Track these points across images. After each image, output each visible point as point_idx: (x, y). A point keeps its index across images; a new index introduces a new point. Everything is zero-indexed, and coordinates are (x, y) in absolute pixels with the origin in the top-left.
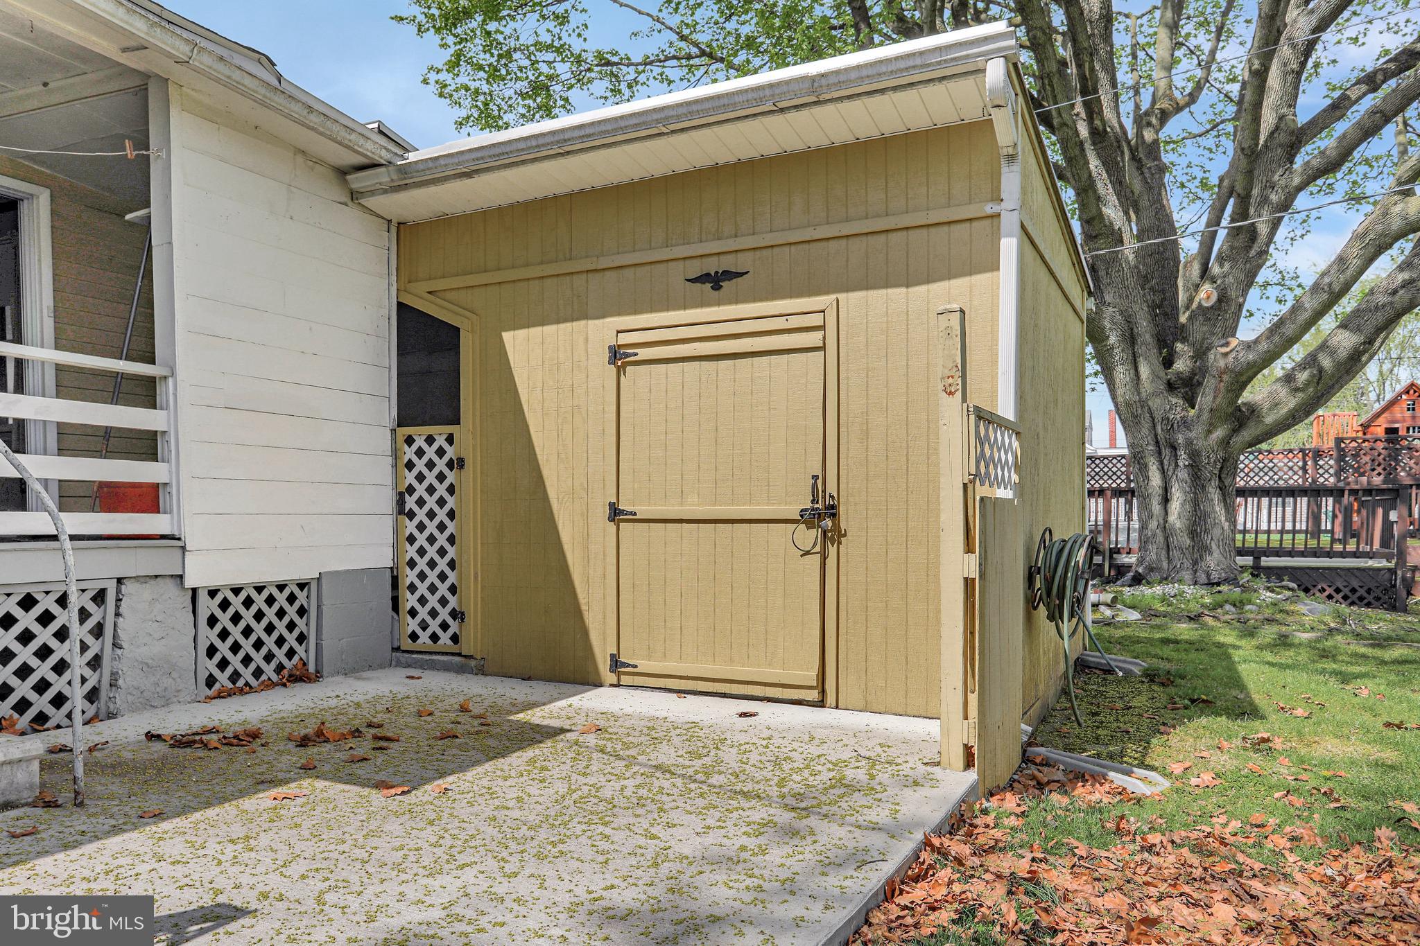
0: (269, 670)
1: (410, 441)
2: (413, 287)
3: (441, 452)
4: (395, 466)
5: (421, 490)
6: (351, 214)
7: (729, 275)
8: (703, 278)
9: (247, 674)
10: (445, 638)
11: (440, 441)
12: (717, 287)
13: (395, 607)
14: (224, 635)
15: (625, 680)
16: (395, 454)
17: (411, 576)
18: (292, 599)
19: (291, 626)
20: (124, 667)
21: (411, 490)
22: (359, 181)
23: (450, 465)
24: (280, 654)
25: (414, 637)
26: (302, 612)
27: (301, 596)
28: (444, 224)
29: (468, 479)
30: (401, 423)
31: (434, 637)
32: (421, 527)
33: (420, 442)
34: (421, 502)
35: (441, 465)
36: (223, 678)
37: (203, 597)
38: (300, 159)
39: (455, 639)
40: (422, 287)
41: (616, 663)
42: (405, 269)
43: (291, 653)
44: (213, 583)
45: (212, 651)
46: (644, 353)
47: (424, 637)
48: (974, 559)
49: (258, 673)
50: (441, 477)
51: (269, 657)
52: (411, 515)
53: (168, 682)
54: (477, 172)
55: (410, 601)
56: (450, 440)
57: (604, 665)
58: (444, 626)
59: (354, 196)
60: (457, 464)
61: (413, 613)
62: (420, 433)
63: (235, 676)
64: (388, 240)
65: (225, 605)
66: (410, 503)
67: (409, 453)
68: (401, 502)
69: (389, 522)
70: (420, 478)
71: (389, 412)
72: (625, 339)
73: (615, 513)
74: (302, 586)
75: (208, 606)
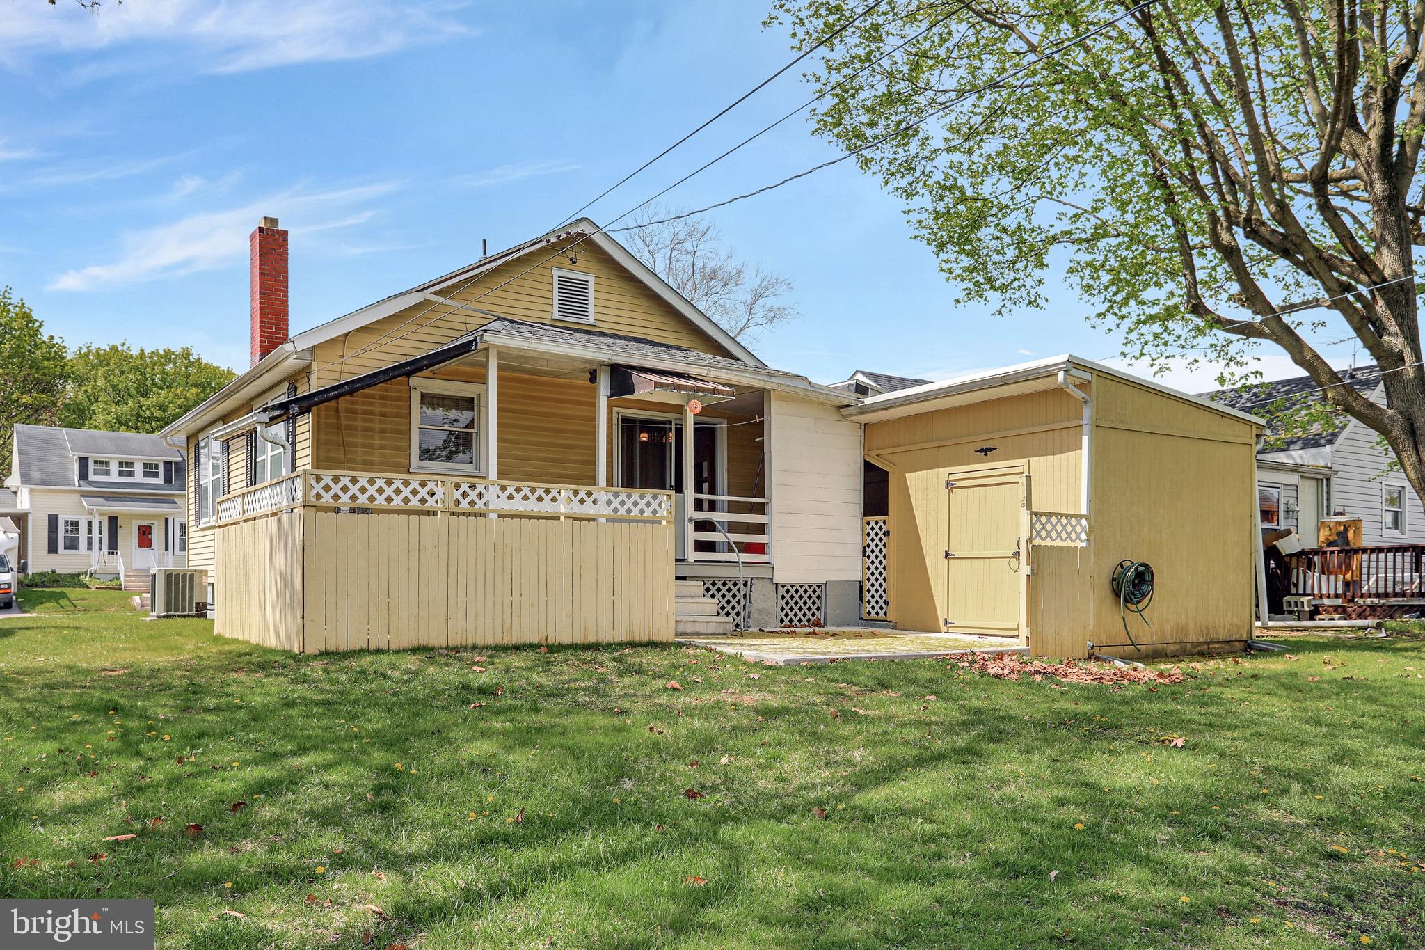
0: (804, 620)
1: (868, 523)
2: (870, 453)
3: (881, 528)
4: (862, 535)
5: (873, 545)
6: (844, 423)
7: (991, 449)
8: (980, 451)
9: (796, 620)
10: (882, 613)
11: (881, 524)
12: (986, 455)
13: (861, 599)
14: (787, 603)
15: (951, 630)
16: (862, 529)
17: (867, 585)
18: (814, 591)
19: (814, 603)
20: (752, 610)
21: (869, 546)
22: (845, 411)
23: (884, 534)
24: (809, 614)
25: (869, 613)
26: (818, 597)
27: (818, 591)
28: (883, 423)
29: (891, 541)
30: (865, 515)
31: (877, 613)
32: (873, 563)
33: (872, 524)
34: (873, 551)
35: (881, 534)
36: (787, 620)
37: (780, 587)
38: (820, 407)
39: (885, 614)
40: (875, 453)
41: (947, 622)
42: (868, 448)
43: (814, 615)
44: (784, 582)
45: (783, 609)
46: (959, 484)
47: (873, 613)
48: (1029, 567)
49: (800, 621)
50: (881, 540)
51: (805, 615)
52: (869, 557)
53: (766, 618)
54: (889, 408)
55: (867, 596)
56: (884, 523)
57: (942, 623)
58: (881, 608)
59: (844, 417)
60: (887, 534)
61: (869, 602)
62: (872, 519)
63: (791, 621)
64: (860, 432)
65: (788, 591)
66: (868, 551)
67: (868, 529)
68: (864, 551)
69: (859, 560)
70: (873, 540)
71: (860, 509)
72: (952, 477)
73: (947, 554)
74: (819, 586)
75: (782, 591)
